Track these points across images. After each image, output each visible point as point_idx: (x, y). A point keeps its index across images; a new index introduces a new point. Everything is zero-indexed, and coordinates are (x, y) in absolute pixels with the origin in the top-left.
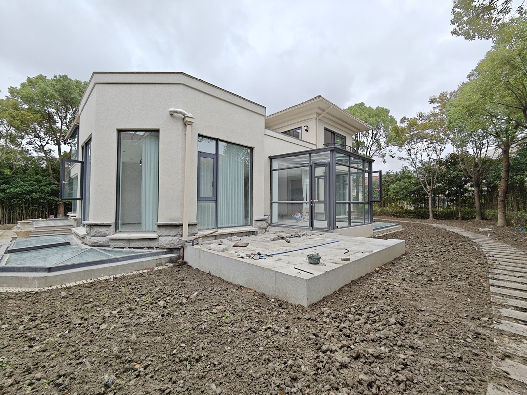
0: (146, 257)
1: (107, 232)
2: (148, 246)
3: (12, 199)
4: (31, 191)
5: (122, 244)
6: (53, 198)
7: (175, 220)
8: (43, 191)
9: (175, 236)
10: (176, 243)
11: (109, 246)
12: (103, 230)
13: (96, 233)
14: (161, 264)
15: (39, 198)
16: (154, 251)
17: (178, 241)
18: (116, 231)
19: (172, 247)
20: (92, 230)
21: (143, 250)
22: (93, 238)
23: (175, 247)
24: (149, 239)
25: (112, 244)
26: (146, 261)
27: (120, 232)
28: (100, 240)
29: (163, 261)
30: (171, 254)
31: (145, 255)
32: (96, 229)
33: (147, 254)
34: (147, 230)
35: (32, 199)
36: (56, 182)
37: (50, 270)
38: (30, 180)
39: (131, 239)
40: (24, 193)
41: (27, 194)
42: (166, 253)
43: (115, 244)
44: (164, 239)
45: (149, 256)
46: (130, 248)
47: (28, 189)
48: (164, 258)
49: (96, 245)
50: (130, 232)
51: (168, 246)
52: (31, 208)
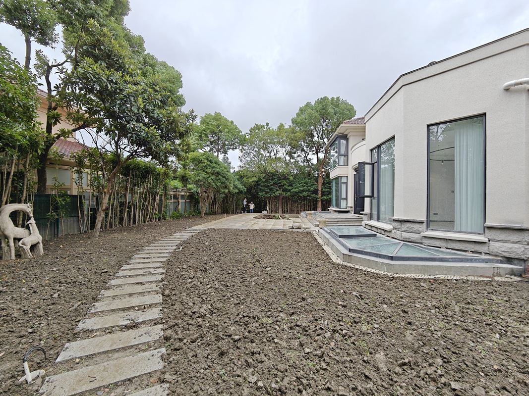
0: (477, 262)
1: (420, 229)
2: (473, 250)
3: (293, 196)
4: (303, 191)
5: (438, 243)
6: (314, 195)
7: (515, 223)
8: (309, 191)
9: (517, 242)
10: (519, 251)
11: (422, 243)
12: (416, 227)
13: (407, 229)
14: (499, 275)
15: (308, 196)
16: (483, 257)
17: (523, 249)
18: (427, 229)
19: (512, 256)
20: (402, 226)
21: (467, 254)
22: (405, 233)
23: (517, 257)
24: (475, 242)
25: (425, 242)
26: (482, 268)
27: (432, 230)
28: (412, 236)
29: (502, 272)
30: (508, 264)
31: (476, 260)
32: (408, 225)
33: (478, 259)
34: (463, 230)
35: (304, 196)
36: (316, 183)
37: (392, 258)
38: (302, 183)
39: (449, 239)
40: (299, 192)
41: (301, 193)
42: (501, 262)
43: (429, 242)
44: (498, 244)
45: (480, 262)
46: (447, 248)
47: (301, 189)
48: (504, 268)
49: (408, 240)
50: (445, 231)
51: (506, 255)
52: (303, 203)
